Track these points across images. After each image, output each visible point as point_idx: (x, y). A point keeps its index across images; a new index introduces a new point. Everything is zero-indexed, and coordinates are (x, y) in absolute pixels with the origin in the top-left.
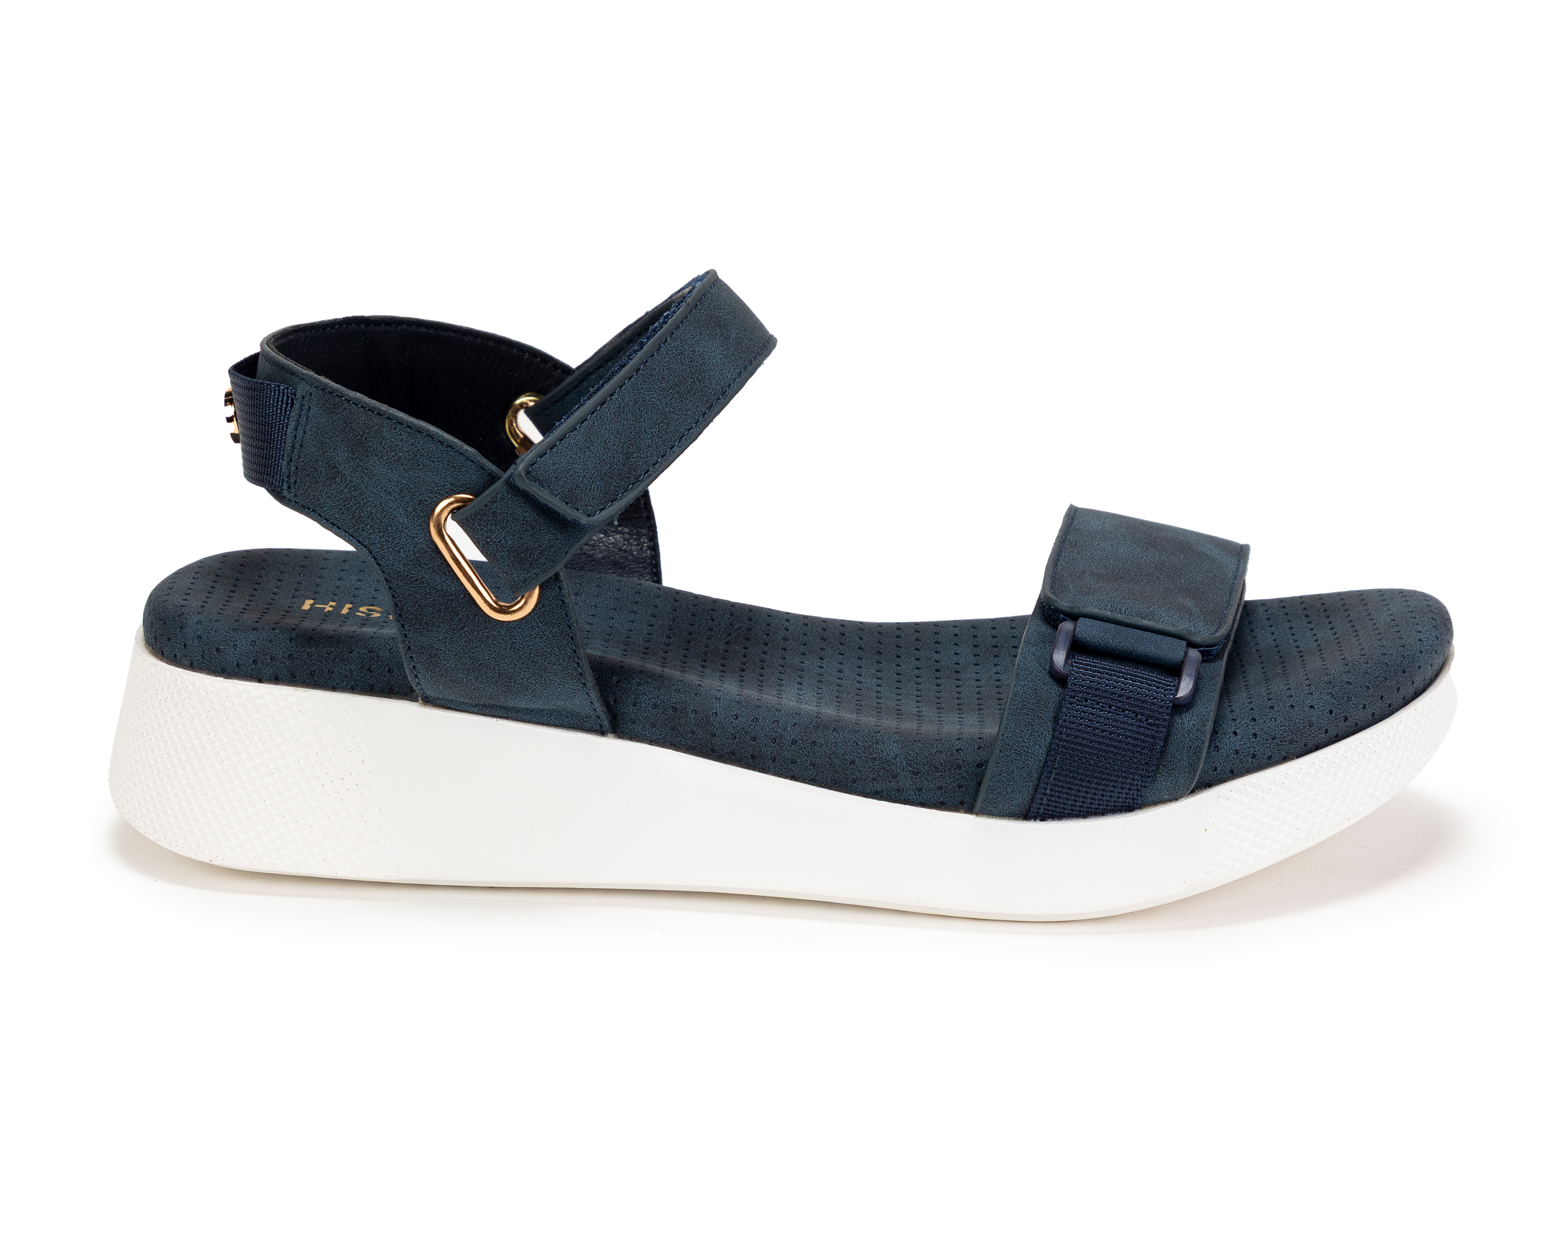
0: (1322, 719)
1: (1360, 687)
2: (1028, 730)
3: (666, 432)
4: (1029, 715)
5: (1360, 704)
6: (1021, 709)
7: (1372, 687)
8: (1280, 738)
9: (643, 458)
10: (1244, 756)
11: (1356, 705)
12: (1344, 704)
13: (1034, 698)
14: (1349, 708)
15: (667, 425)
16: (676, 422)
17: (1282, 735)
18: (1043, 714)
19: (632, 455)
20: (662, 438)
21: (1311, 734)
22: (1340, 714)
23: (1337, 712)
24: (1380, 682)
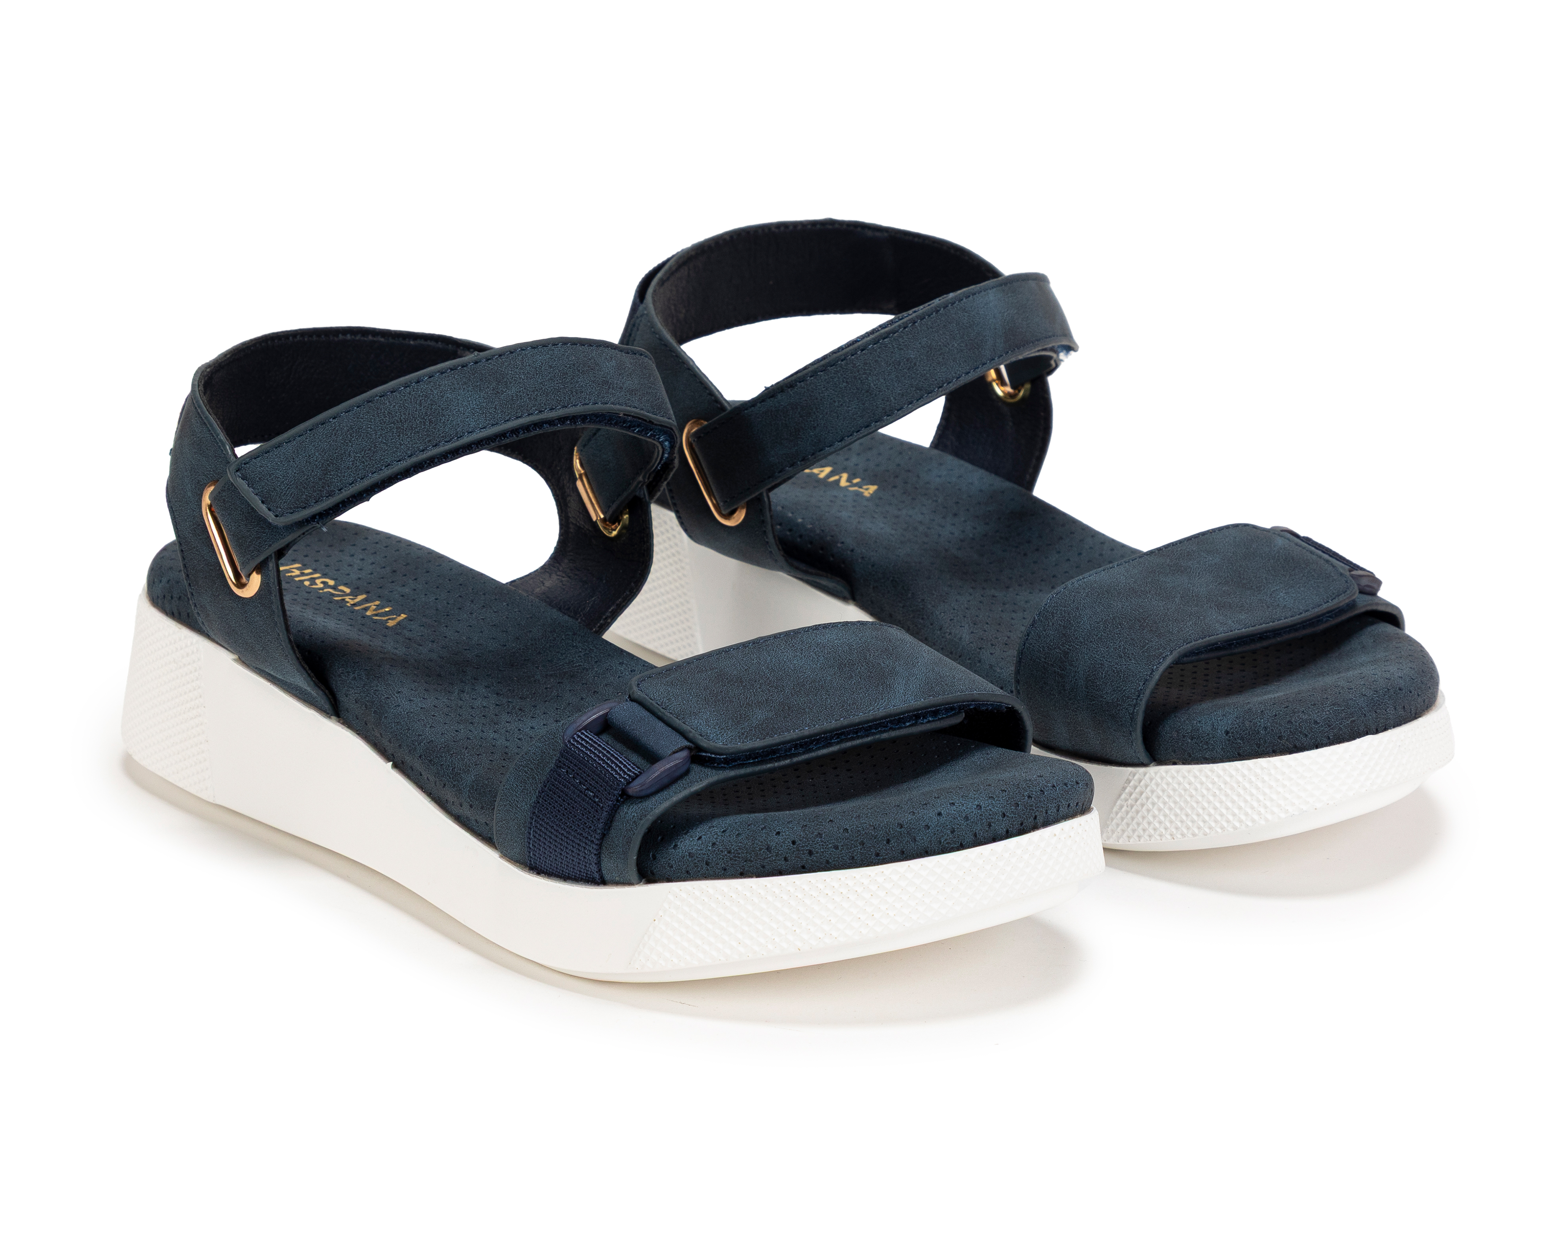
0: (782, 846)
1: (838, 827)
2: (521, 787)
3: (370, 459)
4: (527, 773)
5: (830, 844)
6: (523, 767)
7: (851, 831)
8: (734, 853)
9: (340, 477)
10: (698, 861)
11: (825, 843)
12: (810, 838)
13: (538, 760)
14: (815, 844)
15: (374, 453)
16: (384, 452)
17: (737, 851)
18: (537, 775)
19: (330, 472)
20: (364, 463)
21: (768, 858)
22: (803, 847)
23: (800, 844)
24: (863, 828)
